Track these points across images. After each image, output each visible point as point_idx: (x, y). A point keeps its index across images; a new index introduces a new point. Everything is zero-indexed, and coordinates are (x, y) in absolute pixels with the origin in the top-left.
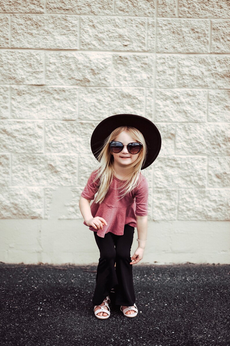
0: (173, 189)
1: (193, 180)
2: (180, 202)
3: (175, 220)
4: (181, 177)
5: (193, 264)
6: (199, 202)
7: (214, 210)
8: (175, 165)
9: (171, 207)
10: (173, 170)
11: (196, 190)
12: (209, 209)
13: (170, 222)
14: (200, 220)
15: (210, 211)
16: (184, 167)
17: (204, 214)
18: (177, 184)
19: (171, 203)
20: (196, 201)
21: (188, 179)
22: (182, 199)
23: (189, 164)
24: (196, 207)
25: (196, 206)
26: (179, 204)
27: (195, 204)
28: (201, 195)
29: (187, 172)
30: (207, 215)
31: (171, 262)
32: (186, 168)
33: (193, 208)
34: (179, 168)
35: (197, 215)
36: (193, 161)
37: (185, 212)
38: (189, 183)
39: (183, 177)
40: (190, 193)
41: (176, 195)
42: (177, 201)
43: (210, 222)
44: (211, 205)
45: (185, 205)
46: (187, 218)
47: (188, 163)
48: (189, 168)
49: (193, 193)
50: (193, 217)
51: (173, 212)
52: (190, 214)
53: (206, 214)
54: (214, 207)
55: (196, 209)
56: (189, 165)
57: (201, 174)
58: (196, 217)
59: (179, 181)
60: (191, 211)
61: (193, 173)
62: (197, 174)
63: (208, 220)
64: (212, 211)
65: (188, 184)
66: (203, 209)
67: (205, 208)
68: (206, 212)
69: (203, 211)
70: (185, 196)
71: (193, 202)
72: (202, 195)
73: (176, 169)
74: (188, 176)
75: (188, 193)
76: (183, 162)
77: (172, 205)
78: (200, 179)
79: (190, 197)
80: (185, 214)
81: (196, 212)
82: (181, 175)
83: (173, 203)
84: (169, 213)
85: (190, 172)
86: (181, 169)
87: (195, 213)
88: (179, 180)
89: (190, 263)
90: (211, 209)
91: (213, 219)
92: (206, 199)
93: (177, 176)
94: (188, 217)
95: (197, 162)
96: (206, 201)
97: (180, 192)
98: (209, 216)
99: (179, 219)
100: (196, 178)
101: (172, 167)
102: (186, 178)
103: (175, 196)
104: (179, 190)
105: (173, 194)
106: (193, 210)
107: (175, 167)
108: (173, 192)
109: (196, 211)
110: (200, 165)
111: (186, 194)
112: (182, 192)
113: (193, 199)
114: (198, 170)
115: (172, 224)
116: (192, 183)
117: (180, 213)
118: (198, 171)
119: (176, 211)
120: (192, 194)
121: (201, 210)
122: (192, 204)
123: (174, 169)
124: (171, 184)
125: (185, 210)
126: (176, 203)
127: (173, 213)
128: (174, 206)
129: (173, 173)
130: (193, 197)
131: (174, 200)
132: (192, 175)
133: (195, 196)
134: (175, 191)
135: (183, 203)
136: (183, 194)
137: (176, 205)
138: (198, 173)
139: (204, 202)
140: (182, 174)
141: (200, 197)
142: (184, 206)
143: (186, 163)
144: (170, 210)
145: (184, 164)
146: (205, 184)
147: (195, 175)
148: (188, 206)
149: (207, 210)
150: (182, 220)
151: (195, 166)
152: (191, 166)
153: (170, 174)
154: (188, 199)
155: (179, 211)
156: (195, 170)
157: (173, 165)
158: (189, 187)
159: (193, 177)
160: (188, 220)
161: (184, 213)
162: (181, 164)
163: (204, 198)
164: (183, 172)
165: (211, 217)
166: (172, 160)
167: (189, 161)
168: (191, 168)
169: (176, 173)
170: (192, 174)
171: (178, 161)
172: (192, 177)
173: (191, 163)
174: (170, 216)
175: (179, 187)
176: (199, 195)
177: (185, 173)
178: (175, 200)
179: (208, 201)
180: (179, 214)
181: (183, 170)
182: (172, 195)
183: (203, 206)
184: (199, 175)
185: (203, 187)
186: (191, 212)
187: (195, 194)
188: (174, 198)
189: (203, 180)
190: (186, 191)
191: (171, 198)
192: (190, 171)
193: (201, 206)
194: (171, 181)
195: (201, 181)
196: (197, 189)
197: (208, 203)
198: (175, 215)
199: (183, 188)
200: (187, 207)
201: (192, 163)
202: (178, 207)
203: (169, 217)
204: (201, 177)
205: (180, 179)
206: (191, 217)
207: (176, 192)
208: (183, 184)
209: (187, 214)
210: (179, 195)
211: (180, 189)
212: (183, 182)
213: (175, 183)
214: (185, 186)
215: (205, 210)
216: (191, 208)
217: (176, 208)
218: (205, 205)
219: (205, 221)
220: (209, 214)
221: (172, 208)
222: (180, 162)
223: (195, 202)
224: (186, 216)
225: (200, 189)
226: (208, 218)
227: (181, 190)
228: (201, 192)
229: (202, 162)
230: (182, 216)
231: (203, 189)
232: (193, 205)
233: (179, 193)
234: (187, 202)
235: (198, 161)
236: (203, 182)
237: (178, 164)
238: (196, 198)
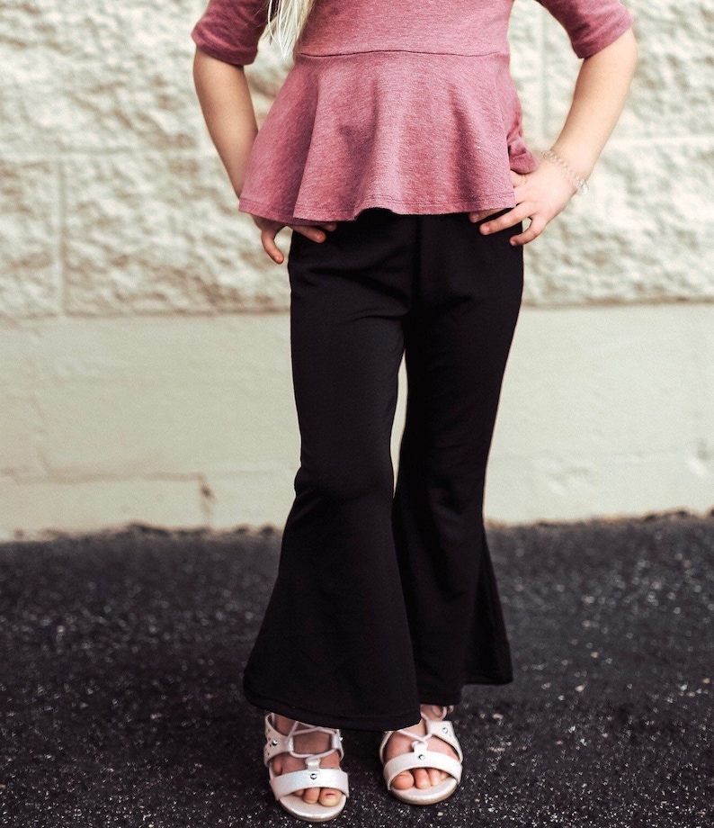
0: (33, 157)
1: (128, 110)
2: (74, 221)
3: (51, 315)
4: (70, 95)
5: (161, 532)
6: (172, 220)
7: (246, 256)
8: (32, 36)
9: (27, 250)
10: (23, 57)
11: (150, 161)
12: (223, 254)
13: (30, 324)
14: (182, 312)
15: (225, 262)
16: (79, 42)
17: (198, 279)
18: (49, 131)
19: (26, 228)
20: (157, 213)
21: (104, 102)
22: (82, 207)
23: (104, 26)
24: (154, 246)
25: (155, 240)
26: (65, 232)
27: (148, 232)
28: (177, 181)
29: (95, 66)
30: (216, 286)
31: (49, 524)
32: (90, 48)
33: (143, 252)
34: (55, 46)
35: (163, 288)
36: (124, 13)
37: (103, 271)
38: (112, 123)
39: (82, 96)
40: (117, 174)
41: (46, 187)
42: (55, 220)
43: (235, 321)
44: (232, 234)
45: (98, 235)
46: (116, 304)
47: (99, 19)
48: (104, 51)
49: (133, 174)
50: (147, 296)
51: (41, 274)
52: (127, 280)
53: (207, 280)
54: (247, 242)
55: (158, 253)
56: (103, 33)
57: (167, 77)
58: (160, 297)
59: (62, 117)
60: (134, 268)
61: (128, 72)
62: (147, 78)
63: (223, 311)
64: (240, 264)
65: (105, 128)
66: (191, 254)
67: (202, 250)
68: (209, 270)
69: (190, 267)
70: (96, 192)
71: (140, 220)
72: (186, 184)
73: (40, 54)
74: (100, 89)
75: (107, 173)
76: (74, 18)
77: (31, 241)
78: (165, 103)
79: (123, 196)
80: (102, 284)
81: (155, 270)
82: (68, 87)
83: (37, 230)
84: (17, 278)
85: (109, 69)
86: (65, 53)
87: (152, 275)
88: (56, 111)
89: (145, 529)
90: (232, 254)
91: (250, 305)
92: (205, 205)
93: (47, 89)
94: (119, 297)
95: (147, 16)
96: (204, 215)
97: (68, 170)
98: (224, 292)
99: (74, 307)
100: (145, 98)
101: (20, 45)
102: (94, 99)
103: (41, 195)
104: (60, 165)
105: (32, 183)
106: (144, 263)
107: (34, 45)
108: (33, 174)
109: (155, 263)
110: (163, 29)
111: (100, 178)
112: (78, 170)
113: (133, 206)
114: (153, 55)
115: (36, 332)
116: (126, 123)
117: (75, 277)
118: (153, 62)
119: (57, 267)
120: (131, 182)
121: (180, 261)
122: (131, 232)
123: (30, 52)
124: (20, 129)
125: (100, 264)
126: (49, 230)
127: (38, 282)
128: (44, 245)
129: (23, 77)
130: (140, 197)
131: (36, 210)
132: (121, 84)
133: (145, 188)
134: (43, 166)
135: (87, 228)
136: (85, 183)
137: (54, 241)
138: (151, 71)
139: (194, 216)
140: (71, 77)
141: (176, 194)
142: (93, 242)
143: (89, 22)
144: (25, 263)
145: (79, 26)
146: (193, 128)
147: (140, 82)
148: (113, 242)
149: (210, 259)
150: (90, 315)
151: (132, 34)
152: (113, 36)
153: (8, 81)
154: (112, 207)
155: (68, 267)
156: (139, 58)
157: (20, 35)
158: (112, 143)
159: (131, 91)
160: (121, 314)
161: (96, 277)
162: (61, 29)
163: (197, 197)
164: (77, 66)
165: (234, 295)
166: (18, 7)
167: (102, 11)
168: (117, 49)
169: (42, 73)
170: (123, 78)
171: (48, 10)
172: (123, 95)
173: (112, 24)
174: (26, 294)
175: (64, 149)
176: (171, 184)
177: (86, 72)
178: (45, 216)
179: (215, 215)
180: (68, 282)
181: (78, 59)
182: (28, 190)
183: (190, 238)
184: (158, 82)
185: (183, 140)
186: (130, 274)
187: (148, 178)
188: (38, 202)
189: (183, 105)
190: (97, 166)
191: (27, 202)
192: (112, 60)
193: (181, 242)
194: (16, 116)
195: (173, 110)
196: (156, 155)
197: (217, 224)
198: (51, 289)
199: (82, 150)
200: (107, 248)
201: (120, 22)
202: (65, 250)
203: (19, 300)
204: (170, 91)
205: (63, 103)
206: (133, 297)
207: (47, 171)
208: (83, 128)
209: (113, 284)
210: (63, 189)
211: (65, 158)
212: (82, 117)
213: (39, 129)
214: (93, 139)
215: (200, 259)
216: (129, 249)
217: (55, 253)
218: (196, 233)
219: (208, 314)
220: (226, 279)
221: (33, 256)
222: (54, 18)
223: (151, 221)
224: (106, 293)
225: (173, 154)
226: (222, 298)
227: (72, 163)
228: (178, 168)
229: (173, 16)
230: (89, 295)
231: (187, 154)
232: (139, 235)
233: (62, 176)
234: (104, 222)
235: (150, 10)
236: (182, 119)
237: (46, 29)
238: (155, 197)
